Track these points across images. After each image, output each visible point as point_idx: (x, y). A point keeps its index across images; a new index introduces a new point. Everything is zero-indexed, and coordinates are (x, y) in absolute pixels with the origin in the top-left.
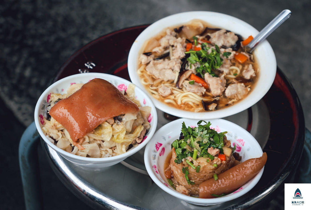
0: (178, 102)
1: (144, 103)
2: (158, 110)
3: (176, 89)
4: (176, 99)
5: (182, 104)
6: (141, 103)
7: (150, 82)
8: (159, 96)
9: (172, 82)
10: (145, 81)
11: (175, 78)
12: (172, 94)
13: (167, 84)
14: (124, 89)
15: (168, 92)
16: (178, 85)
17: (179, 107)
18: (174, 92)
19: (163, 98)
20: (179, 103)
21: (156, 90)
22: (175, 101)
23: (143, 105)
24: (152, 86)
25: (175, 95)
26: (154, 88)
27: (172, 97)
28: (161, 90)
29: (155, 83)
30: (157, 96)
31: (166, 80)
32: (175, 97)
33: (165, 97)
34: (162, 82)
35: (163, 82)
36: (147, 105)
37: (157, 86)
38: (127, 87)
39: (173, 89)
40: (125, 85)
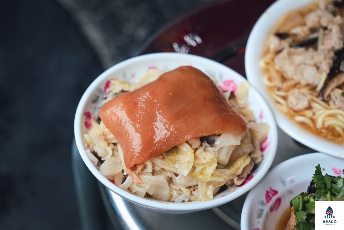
0: (317, 123)
1: (261, 116)
2: (280, 132)
3: (319, 100)
4: (315, 117)
5: (323, 127)
6: (256, 115)
7: (277, 82)
8: (288, 107)
9: (313, 88)
10: (270, 79)
11: (320, 81)
12: (309, 108)
13: (305, 91)
14: (233, 88)
15: (303, 104)
16: (323, 96)
17: (318, 133)
18: (314, 105)
19: (293, 113)
20: (319, 125)
21: (285, 98)
22: (313, 121)
23: (258, 120)
24: (279, 89)
25: (315, 110)
26: (282, 93)
27: (309, 113)
28: (292, 99)
29: (285, 85)
30: (285, 109)
31: (303, 82)
32: (314, 114)
33: (297, 112)
34: (296, 85)
35: (298, 86)
36: (264, 121)
37: (288, 91)
38: (238, 86)
39: (313, 101)
40: (236, 82)
